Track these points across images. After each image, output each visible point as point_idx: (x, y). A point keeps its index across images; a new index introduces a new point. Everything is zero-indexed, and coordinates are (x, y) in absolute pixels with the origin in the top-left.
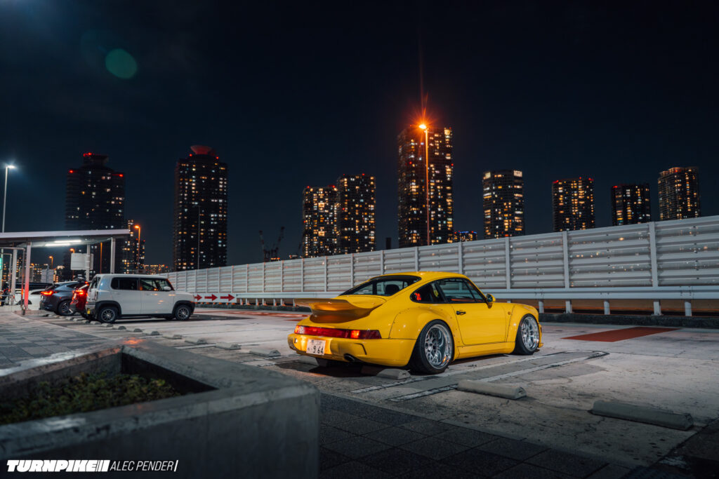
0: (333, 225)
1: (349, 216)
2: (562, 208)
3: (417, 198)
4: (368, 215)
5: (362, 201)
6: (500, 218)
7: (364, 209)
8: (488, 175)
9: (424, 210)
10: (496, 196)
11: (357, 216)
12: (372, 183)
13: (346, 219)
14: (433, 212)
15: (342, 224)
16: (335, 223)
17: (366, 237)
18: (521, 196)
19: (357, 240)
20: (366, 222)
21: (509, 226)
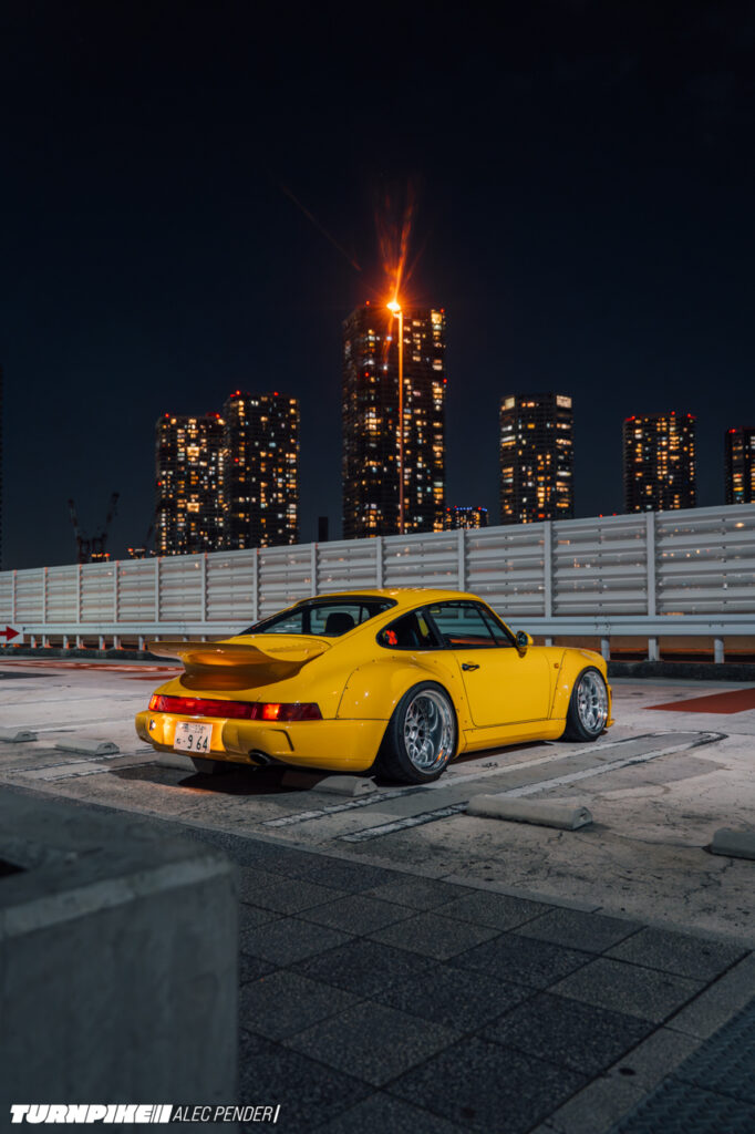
0: (216, 491)
1: (248, 475)
2: (640, 467)
3: (376, 442)
4: (285, 472)
5: (273, 445)
6: (530, 484)
7: (276, 461)
8: (510, 403)
9: (393, 465)
10: (524, 442)
11: (264, 474)
12: (292, 411)
13: (242, 479)
14: (408, 470)
15: (234, 489)
16: (219, 487)
17: (280, 516)
18: (569, 443)
19: (263, 521)
20: (280, 485)
21: (545, 498)
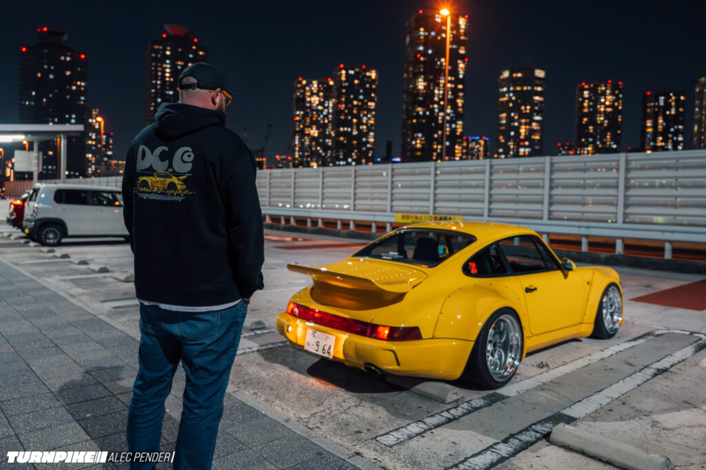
0: (327, 124)
1: (346, 115)
2: (586, 115)
3: (422, 96)
4: (368, 114)
5: (361, 97)
6: (516, 124)
7: (363, 107)
8: (506, 74)
9: (432, 110)
10: (514, 98)
11: (355, 114)
12: (374, 77)
13: (342, 117)
14: (441, 114)
15: (337, 123)
16: (329, 122)
17: (364, 139)
18: (542, 99)
19: (354, 142)
20: (365, 121)
21: (525, 133)
